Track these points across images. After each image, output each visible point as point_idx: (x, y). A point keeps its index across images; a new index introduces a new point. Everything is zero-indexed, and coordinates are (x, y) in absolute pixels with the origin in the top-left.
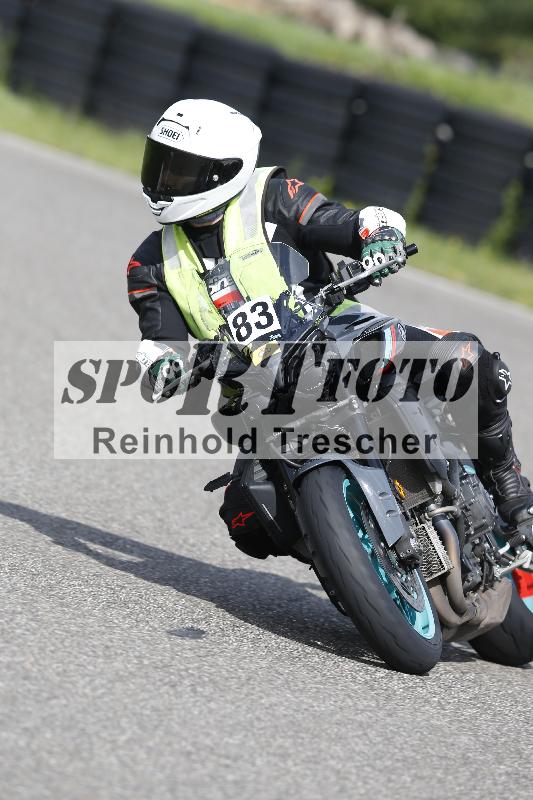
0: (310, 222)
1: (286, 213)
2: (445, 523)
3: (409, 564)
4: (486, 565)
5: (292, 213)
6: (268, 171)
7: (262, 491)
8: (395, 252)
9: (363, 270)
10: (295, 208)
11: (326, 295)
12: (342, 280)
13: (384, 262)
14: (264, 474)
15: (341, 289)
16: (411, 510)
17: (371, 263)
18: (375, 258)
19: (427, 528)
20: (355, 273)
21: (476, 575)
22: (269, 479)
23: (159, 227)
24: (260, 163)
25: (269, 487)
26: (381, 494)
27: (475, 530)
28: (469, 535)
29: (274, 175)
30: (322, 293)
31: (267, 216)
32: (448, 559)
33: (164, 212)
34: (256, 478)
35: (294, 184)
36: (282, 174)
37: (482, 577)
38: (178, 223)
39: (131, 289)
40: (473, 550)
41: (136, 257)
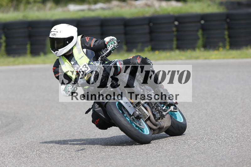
0: (93, 46)
1: (87, 45)
2: (146, 105)
3: (138, 118)
4: (160, 112)
5: (89, 45)
6: (80, 36)
7: (98, 110)
8: (115, 43)
9: (108, 50)
10: (89, 44)
11: (101, 58)
12: (104, 54)
13: (112, 46)
14: (98, 106)
15: (104, 56)
16: (135, 105)
17: (109, 48)
18: (110, 46)
19: (141, 108)
20: (106, 51)
21: (158, 115)
22: (99, 107)
23: (58, 58)
24: (78, 35)
25: (100, 109)
26: (129, 107)
27: (154, 105)
28: (153, 106)
29: (82, 37)
30: (100, 58)
31: (83, 48)
32: (149, 113)
33: (58, 54)
34: (96, 107)
35: (87, 38)
36: (84, 37)
37: (160, 116)
38: (62, 55)
39: (55, 75)
40: (155, 110)
41: (54, 66)
